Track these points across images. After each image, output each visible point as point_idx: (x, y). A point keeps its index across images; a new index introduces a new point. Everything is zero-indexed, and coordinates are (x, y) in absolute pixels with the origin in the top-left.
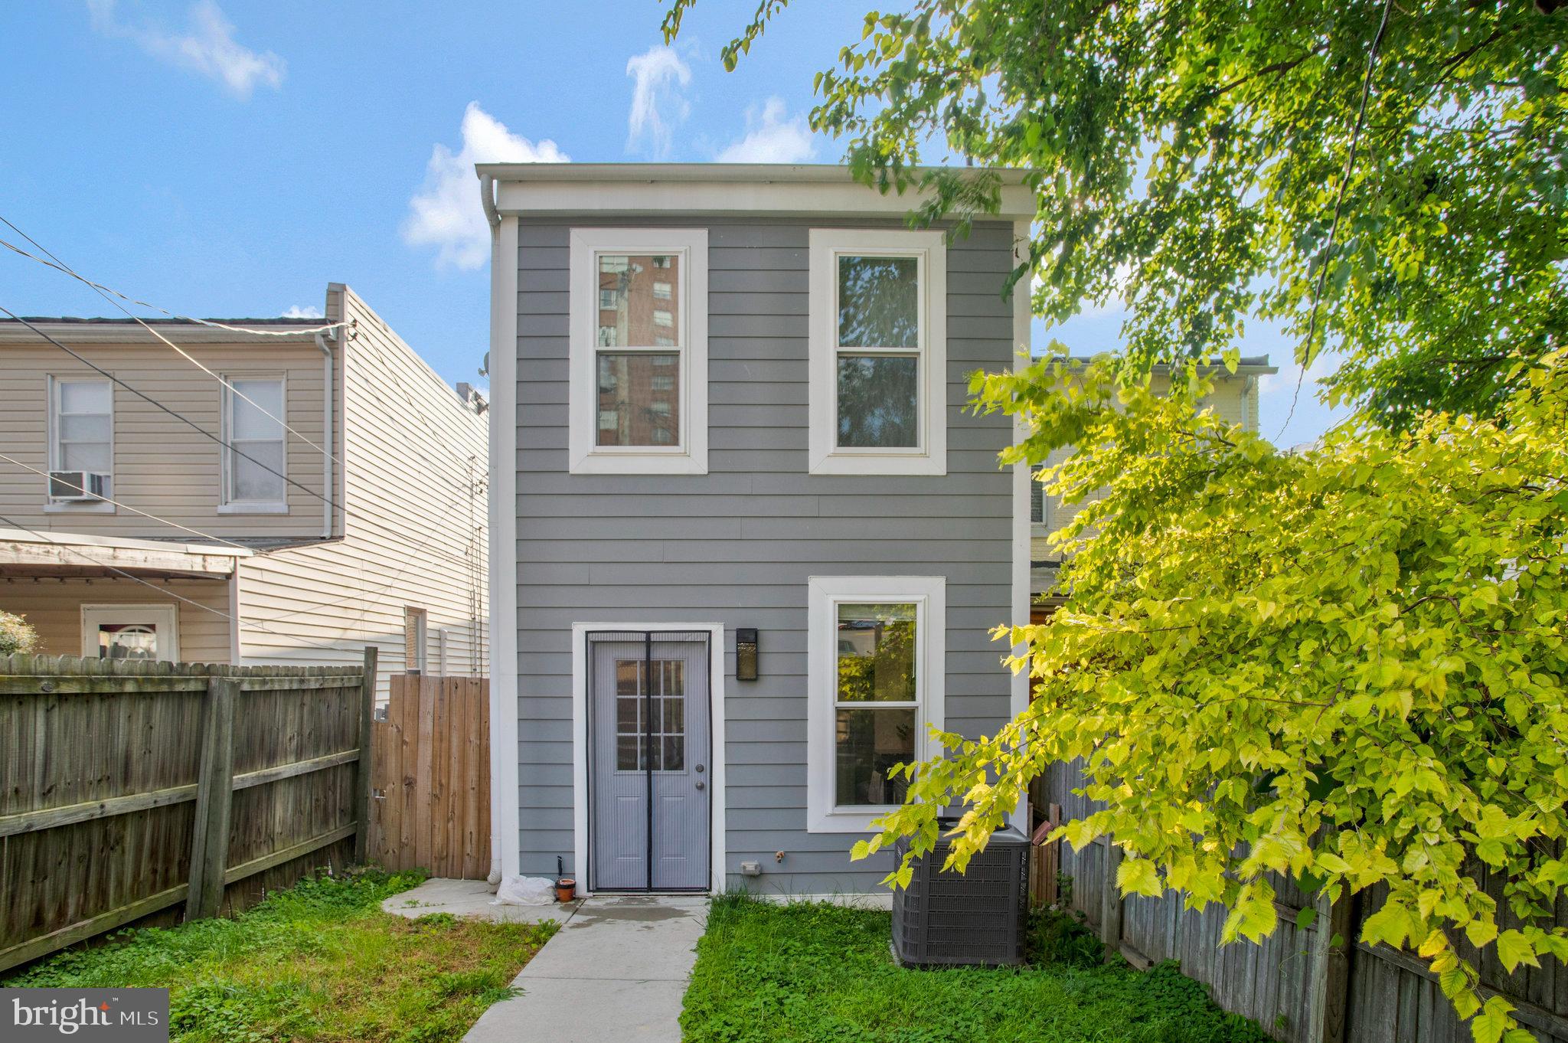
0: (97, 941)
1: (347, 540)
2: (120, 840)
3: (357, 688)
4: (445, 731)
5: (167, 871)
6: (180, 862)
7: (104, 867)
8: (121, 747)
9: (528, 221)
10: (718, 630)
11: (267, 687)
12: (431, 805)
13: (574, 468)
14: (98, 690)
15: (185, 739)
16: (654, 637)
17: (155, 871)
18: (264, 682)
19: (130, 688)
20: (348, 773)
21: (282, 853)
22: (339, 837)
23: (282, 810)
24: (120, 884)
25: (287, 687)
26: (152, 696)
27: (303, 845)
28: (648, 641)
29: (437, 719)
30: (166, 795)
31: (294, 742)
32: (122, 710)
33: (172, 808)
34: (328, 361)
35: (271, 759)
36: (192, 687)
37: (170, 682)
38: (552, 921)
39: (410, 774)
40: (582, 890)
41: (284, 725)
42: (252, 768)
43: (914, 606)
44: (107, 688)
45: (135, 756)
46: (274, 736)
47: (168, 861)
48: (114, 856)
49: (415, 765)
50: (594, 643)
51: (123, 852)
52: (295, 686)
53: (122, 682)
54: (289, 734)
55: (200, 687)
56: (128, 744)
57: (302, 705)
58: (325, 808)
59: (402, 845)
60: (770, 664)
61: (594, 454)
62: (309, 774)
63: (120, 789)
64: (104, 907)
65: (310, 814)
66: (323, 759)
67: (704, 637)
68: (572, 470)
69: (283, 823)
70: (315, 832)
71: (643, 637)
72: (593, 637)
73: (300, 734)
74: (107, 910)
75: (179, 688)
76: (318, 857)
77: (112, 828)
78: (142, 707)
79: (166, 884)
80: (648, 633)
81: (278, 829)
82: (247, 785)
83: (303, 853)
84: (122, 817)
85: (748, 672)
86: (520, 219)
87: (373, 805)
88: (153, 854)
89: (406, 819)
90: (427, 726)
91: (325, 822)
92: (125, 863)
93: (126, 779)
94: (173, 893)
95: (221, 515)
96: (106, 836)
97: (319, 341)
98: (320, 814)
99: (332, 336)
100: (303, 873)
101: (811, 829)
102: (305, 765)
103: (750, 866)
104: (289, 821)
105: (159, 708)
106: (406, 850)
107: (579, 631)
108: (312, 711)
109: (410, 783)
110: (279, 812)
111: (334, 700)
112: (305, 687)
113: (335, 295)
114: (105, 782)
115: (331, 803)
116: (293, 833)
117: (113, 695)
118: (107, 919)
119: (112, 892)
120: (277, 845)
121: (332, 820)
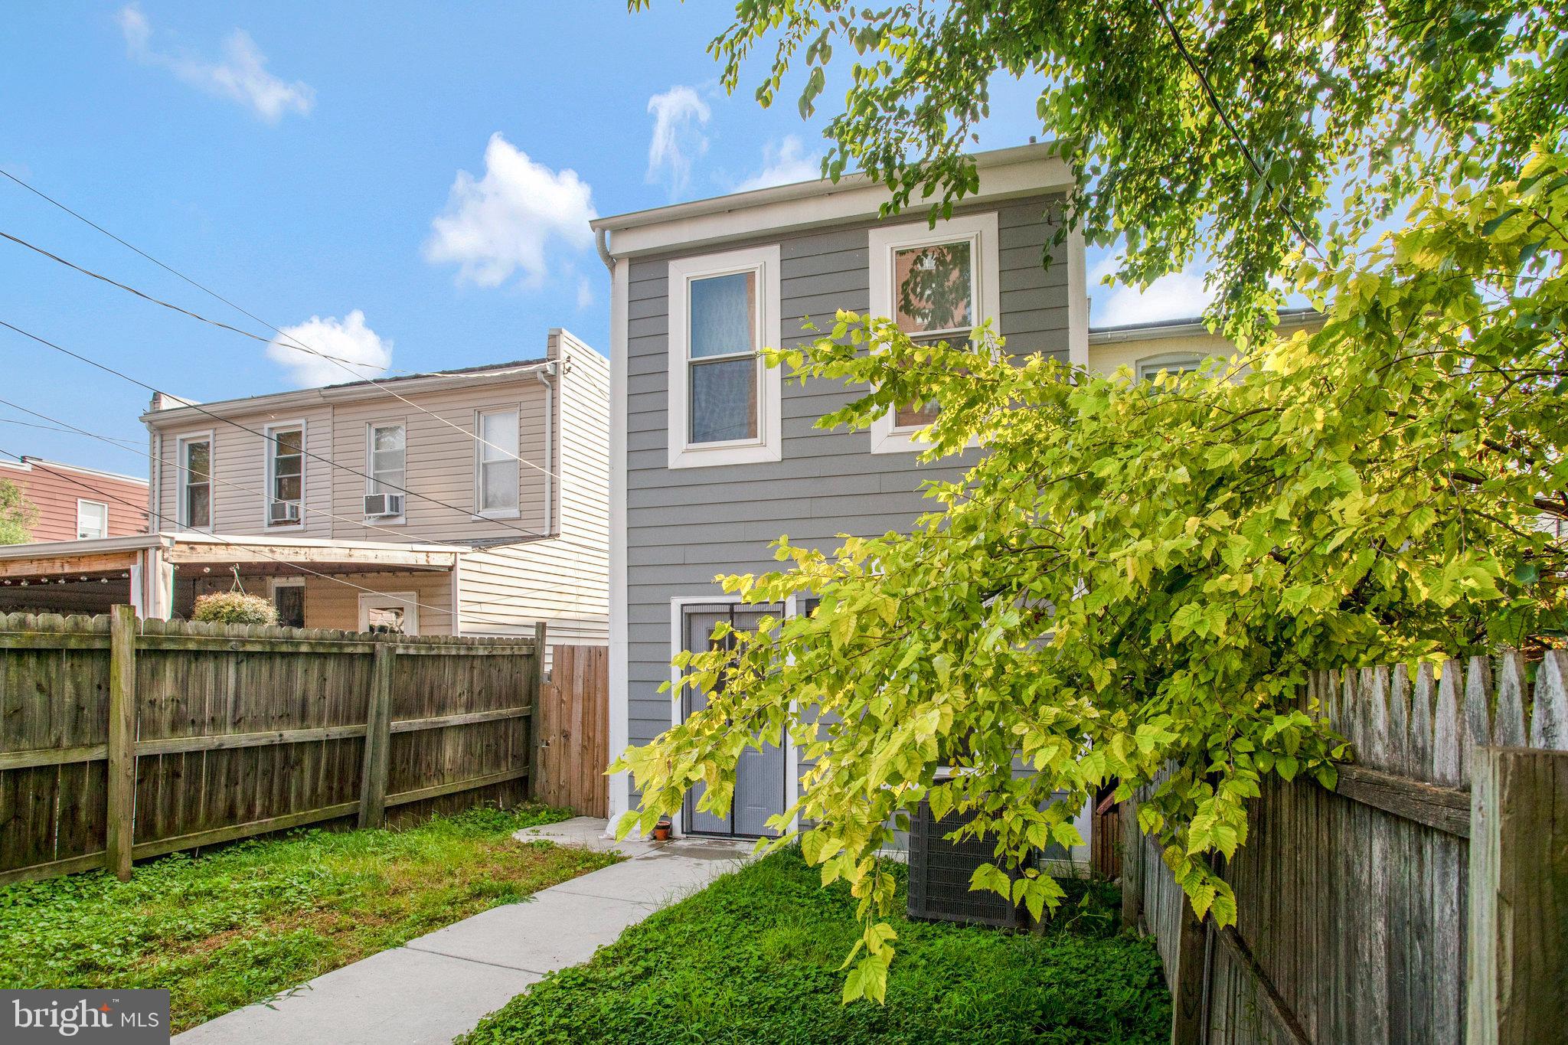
0: (280, 835)
1: (562, 537)
2: (299, 762)
3: (528, 656)
4: (592, 691)
5: (342, 789)
6: (353, 783)
7: (285, 780)
8: (298, 694)
9: (638, 260)
10: (791, 601)
11: (434, 653)
12: (582, 755)
13: (672, 465)
14: (277, 650)
15: (356, 689)
16: (737, 608)
17: (331, 788)
18: (431, 648)
19: (304, 649)
20: (521, 726)
21: (451, 786)
22: (510, 777)
23: (451, 751)
24: (300, 795)
25: (454, 652)
26: (325, 656)
27: (473, 781)
28: (732, 612)
29: (586, 681)
30: (337, 731)
31: (464, 698)
32: (299, 666)
33: (345, 741)
34: (549, 392)
35: (441, 709)
36: (360, 650)
37: (341, 646)
38: (619, 852)
39: (566, 727)
40: (677, 831)
41: (454, 684)
42: (421, 715)
44: (284, 649)
45: (311, 700)
46: (443, 692)
47: (342, 780)
48: (296, 773)
49: (570, 721)
50: (690, 615)
51: (302, 771)
52: (462, 652)
53: (299, 644)
54: (459, 691)
55: (367, 650)
56: (305, 692)
57: (472, 668)
58: (496, 753)
59: (560, 787)
61: (688, 451)
62: (480, 724)
63: (298, 724)
64: (285, 808)
65: (481, 756)
66: (494, 713)
68: (670, 466)
69: (454, 762)
70: (485, 771)
71: (728, 609)
72: (687, 610)
73: (471, 691)
74: (289, 813)
75: (349, 650)
76: (489, 792)
77: (293, 753)
78: (316, 664)
79: (342, 799)
80: (732, 605)
81: (448, 766)
82: (415, 728)
83: (472, 786)
84: (301, 745)
86: (631, 259)
87: (539, 751)
88: (329, 775)
89: (563, 765)
90: (579, 688)
91: (497, 764)
92: (303, 780)
93: (304, 716)
94: (346, 807)
95: (474, 522)
96: (286, 758)
97: (540, 376)
98: (491, 756)
99: (551, 372)
100: (473, 803)
102: (475, 716)
104: (459, 761)
105: (331, 665)
106: (563, 792)
107: (676, 603)
108: (482, 673)
109: (566, 735)
110: (449, 753)
111: (506, 667)
112: (473, 653)
113: (554, 339)
114: (285, 718)
115: (503, 748)
116: (462, 770)
117: (292, 654)
118: (286, 820)
119: (293, 800)
120: (448, 779)
121: (503, 764)
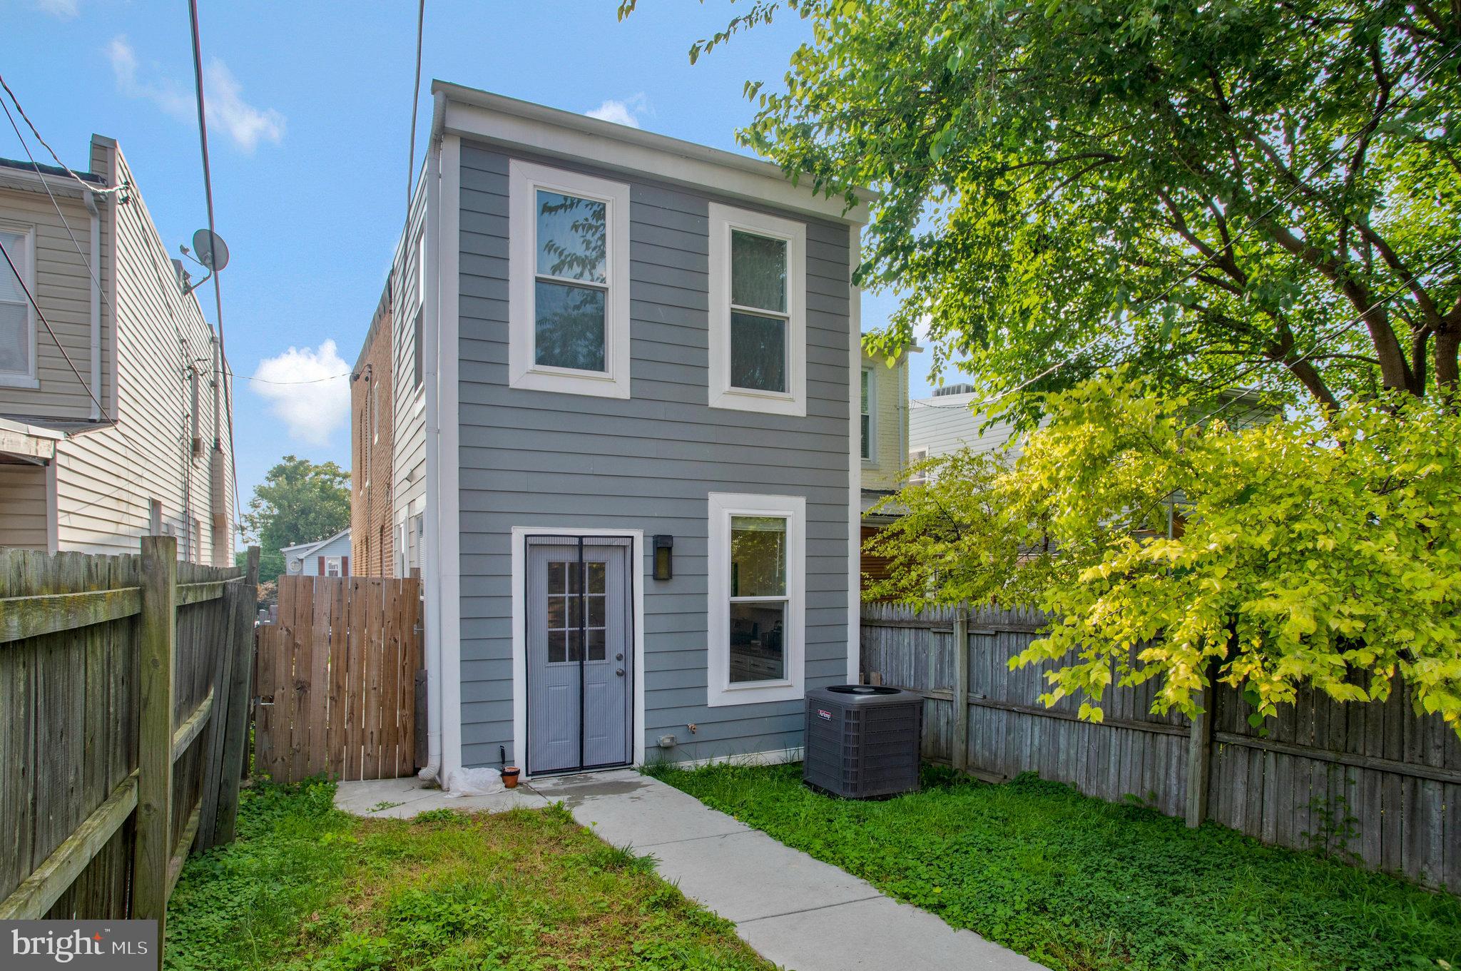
1: (119, 426)
9: (470, 143)
10: (638, 536)
13: (514, 383)
16: (585, 541)
28: (581, 545)
29: (334, 620)
39: (303, 677)
40: (522, 774)
43: (784, 520)
50: (532, 545)
59: (293, 751)
60: (678, 565)
61: (534, 372)
67: (627, 542)
68: (512, 385)
71: (576, 541)
72: (530, 540)
80: (581, 538)
85: (663, 572)
86: (462, 139)
89: (297, 724)
90: (323, 628)
101: (710, 704)
103: (665, 739)
107: (518, 535)
109: (303, 687)
